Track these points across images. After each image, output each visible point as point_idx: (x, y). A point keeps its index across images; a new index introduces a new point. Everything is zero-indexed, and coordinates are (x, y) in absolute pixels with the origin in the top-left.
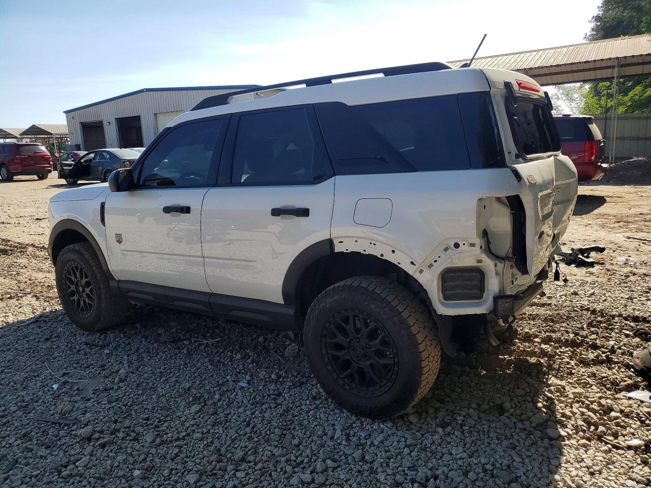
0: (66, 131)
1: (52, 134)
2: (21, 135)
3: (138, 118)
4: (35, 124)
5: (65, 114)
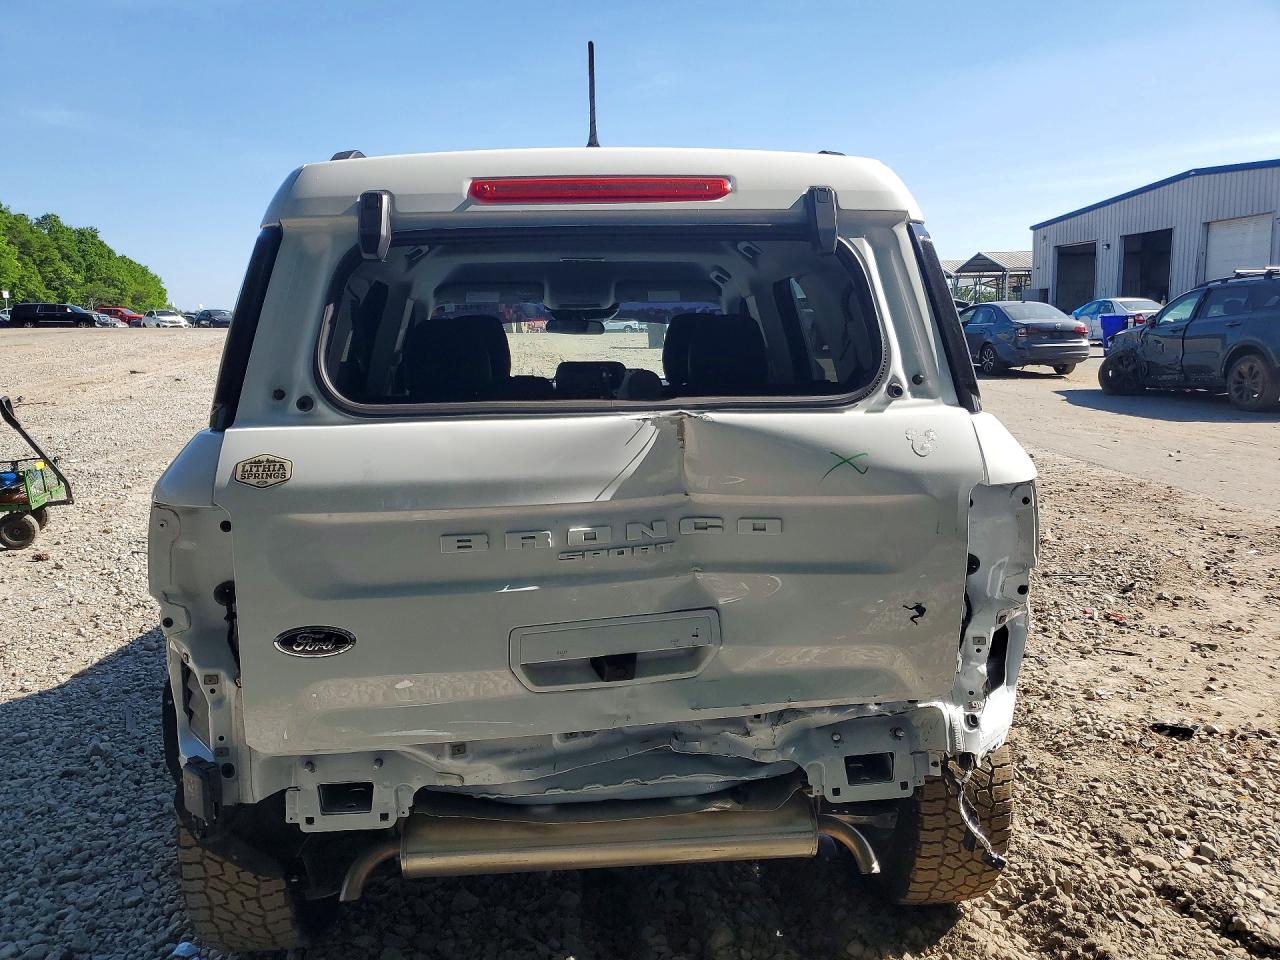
0: (1028, 263)
1: (1003, 270)
2: (958, 271)
3: (1166, 235)
4: (983, 252)
5: (1032, 232)
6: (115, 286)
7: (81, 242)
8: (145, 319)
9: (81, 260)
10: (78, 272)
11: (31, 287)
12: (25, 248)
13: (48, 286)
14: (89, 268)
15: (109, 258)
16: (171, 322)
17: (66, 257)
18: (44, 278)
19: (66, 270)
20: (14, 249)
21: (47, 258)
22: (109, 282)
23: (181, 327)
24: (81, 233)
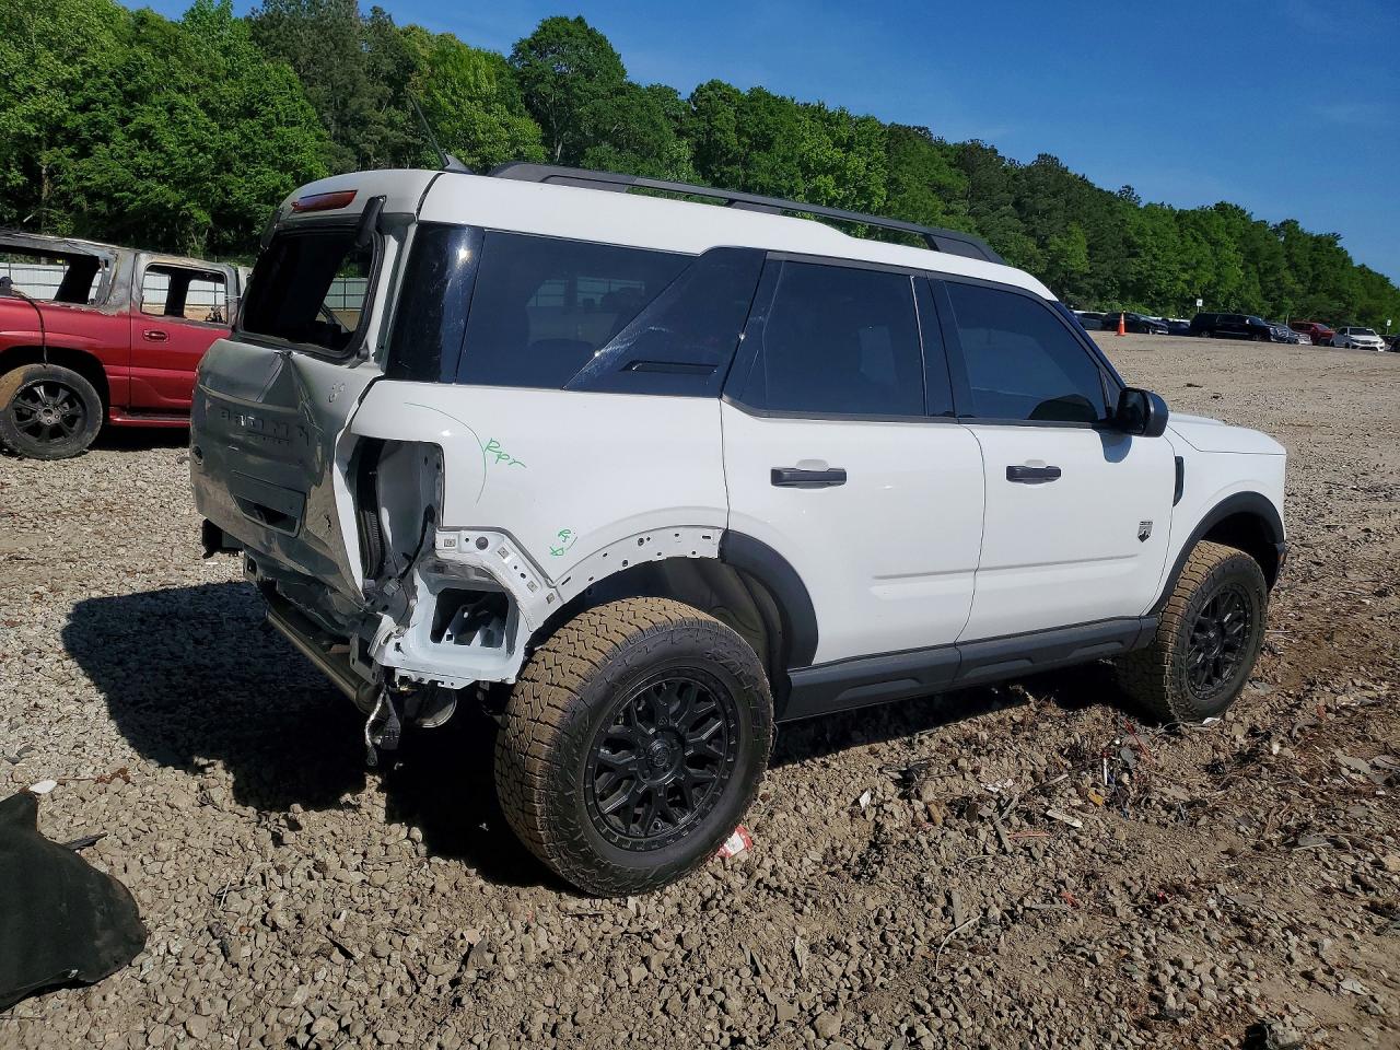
6: (1342, 299)
7: (1315, 250)
8: (1336, 338)
9: (1310, 270)
10: (1303, 282)
11: (1247, 297)
12: (1252, 256)
13: (1266, 297)
14: (1316, 278)
15: (1343, 268)
16: (1363, 342)
17: (1293, 266)
18: (1264, 288)
19: (1289, 279)
20: (1240, 257)
21: (1273, 266)
22: (1336, 294)
23: (1376, 349)
24: (1318, 239)
